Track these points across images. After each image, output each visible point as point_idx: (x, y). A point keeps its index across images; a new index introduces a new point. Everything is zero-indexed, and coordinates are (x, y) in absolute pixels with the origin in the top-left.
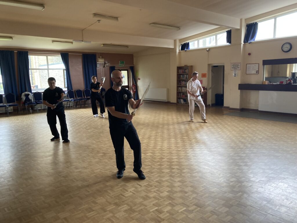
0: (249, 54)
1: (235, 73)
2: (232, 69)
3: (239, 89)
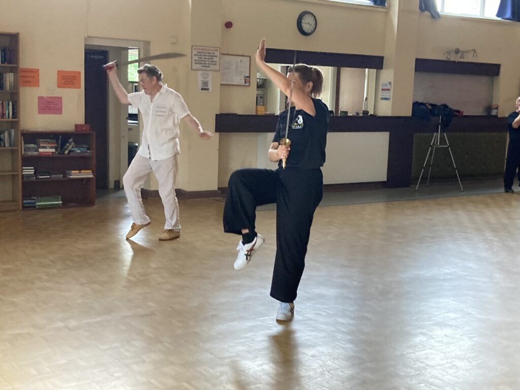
0: (229, 25)
1: (205, 80)
2: (195, 66)
3: (216, 131)
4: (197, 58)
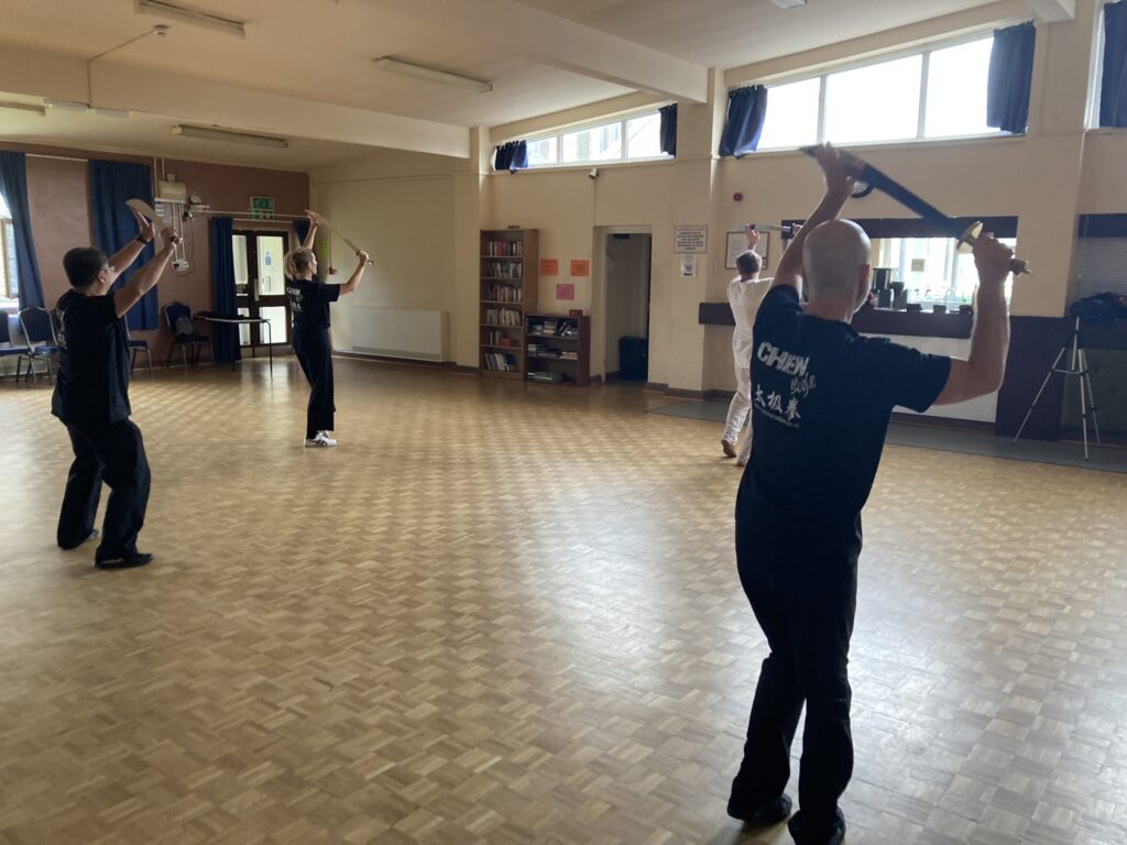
0: (738, 197)
1: (689, 264)
2: (678, 249)
3: (700, 322)
4: (680, 239)
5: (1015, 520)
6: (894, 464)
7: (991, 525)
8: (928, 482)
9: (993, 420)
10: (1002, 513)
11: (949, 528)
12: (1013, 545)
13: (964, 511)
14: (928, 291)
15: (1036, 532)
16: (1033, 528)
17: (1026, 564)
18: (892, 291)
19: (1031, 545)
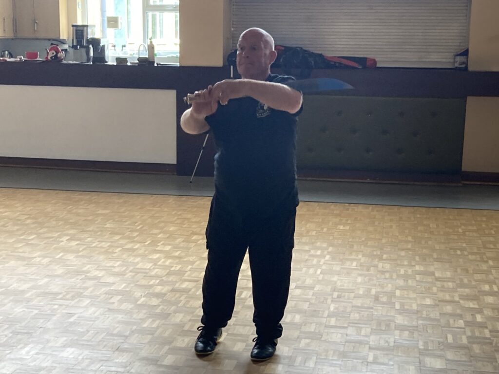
5: (177, 254)
6: (80, 211)
7: (155, 262)
8: (108, 226)
9: (174, 161)
10: (168, 248)
11: (117, 270)
12: (171, 278)
13: (134, 250)
14: (124, 46)
15: (193, 263)
16: (191, 259)
17: (178, 295)
18: (91, 46)
19: (186, 277)
